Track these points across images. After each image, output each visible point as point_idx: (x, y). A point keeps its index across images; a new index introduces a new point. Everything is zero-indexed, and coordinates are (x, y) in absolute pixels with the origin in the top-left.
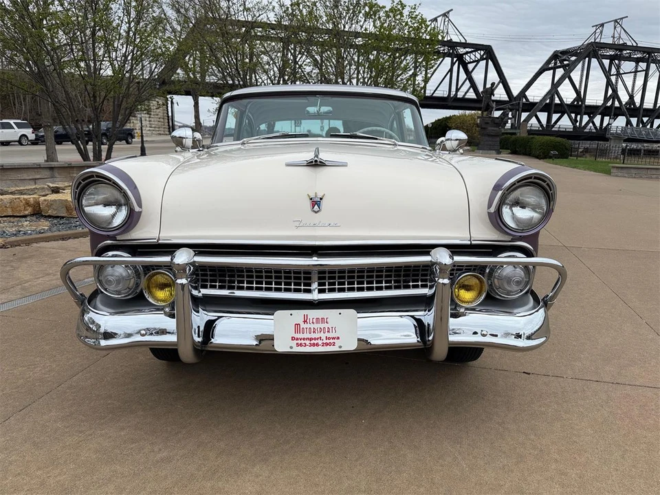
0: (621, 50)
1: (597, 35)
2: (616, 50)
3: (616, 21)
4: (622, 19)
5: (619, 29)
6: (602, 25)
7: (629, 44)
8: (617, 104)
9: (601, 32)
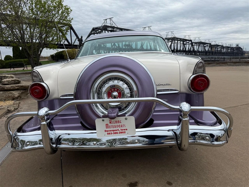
0: (114, 28)
1: (105, 23)
2: (112, 28)
3: (110, 18)
4: (112, 18)
5: (111, 21)
6: (106, 20)
7: (115, 26)
8: (116, 47)
9: (106, 22)
